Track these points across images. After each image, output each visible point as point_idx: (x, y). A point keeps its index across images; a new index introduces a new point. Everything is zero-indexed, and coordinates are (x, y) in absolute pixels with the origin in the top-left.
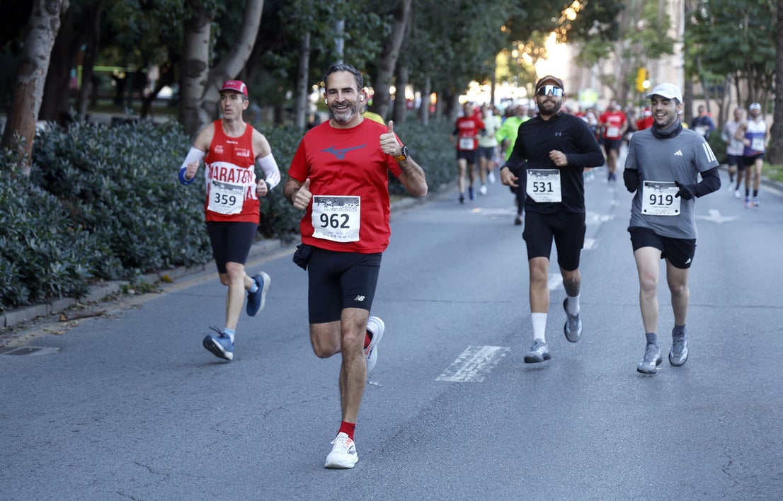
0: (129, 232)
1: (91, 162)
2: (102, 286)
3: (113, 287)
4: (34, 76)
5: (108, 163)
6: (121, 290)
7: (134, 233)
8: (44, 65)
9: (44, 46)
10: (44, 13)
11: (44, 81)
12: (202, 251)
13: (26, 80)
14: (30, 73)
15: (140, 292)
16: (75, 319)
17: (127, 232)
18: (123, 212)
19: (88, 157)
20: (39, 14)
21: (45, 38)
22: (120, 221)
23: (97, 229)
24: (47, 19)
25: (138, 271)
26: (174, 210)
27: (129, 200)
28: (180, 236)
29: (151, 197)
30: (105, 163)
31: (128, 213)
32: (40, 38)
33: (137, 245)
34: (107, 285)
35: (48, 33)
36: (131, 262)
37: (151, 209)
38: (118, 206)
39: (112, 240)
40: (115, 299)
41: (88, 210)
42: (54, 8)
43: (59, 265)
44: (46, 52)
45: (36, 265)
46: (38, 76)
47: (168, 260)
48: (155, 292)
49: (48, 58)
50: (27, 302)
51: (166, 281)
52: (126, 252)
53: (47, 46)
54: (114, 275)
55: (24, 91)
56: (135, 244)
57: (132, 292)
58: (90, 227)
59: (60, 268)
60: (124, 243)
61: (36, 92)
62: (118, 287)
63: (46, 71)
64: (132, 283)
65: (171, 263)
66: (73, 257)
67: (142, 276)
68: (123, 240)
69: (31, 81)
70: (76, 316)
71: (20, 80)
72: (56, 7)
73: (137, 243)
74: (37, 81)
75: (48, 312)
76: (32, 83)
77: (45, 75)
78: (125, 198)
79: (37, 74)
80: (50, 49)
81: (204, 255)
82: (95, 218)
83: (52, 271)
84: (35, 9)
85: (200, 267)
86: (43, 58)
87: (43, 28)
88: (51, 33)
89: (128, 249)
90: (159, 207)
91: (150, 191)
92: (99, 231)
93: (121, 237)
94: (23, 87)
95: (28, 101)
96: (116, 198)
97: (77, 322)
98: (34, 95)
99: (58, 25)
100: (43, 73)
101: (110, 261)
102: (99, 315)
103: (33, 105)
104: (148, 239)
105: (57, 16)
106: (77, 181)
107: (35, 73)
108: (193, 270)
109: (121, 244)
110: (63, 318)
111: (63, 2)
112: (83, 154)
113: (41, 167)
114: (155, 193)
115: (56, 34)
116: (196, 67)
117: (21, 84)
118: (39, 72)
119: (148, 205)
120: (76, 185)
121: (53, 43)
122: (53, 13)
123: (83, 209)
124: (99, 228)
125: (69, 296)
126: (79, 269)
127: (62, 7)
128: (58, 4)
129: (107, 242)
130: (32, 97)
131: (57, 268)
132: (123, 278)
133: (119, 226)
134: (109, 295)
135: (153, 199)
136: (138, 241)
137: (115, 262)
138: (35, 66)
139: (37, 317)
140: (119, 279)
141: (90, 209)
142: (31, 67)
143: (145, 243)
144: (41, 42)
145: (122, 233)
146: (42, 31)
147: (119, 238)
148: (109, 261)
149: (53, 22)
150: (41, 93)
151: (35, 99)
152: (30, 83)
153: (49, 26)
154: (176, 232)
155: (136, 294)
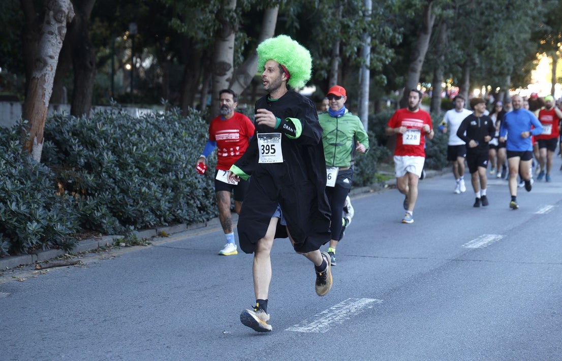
0: (125, 196)
1: (98, 140)
2: (96, 240)
3: (107, 240)
4: (44, 71)
5: (114, 142)
6: (114, 243)
7: (129, 197)
8: (54, 63)
9: (53, 48)
10: (53, 22)
11: (54, 76)
12: (202, 212)
13: (38, 75)
14: (42, 69)
15: (129, 245)
16: (50, 267)
17: (124, 197)
18: (123, 181)
19: (96, 136)
20: (49, 23)
21: (54, 41)
22: (118, 187)
23: (98, 195)
24: (55, 27)
25: (132, 228)
26: (170, 179)
27: (130, 171)
28: (174, 200)
29: (150, 168)
30: (112, 141)
31: (127, 181)
32: (49, 41)
33: (131, 207)
34: (101, 239)
35: (56, 38)
36: (126, 221)
37: (150, 179)
38: (118, 176)
39: (111, 203)
40: (104, 250)
41: (90, 178)
42: (60, 18)
43: (36, 224)
44: (55, 53)
45: (16, 223)
46: (48, 72)
47: (162, 219)
48: (142, 245)
49: (57, 58)
50: (7, 254)
51: (162, 235)
52: (122, 212)
53: (55, 48)
54: (111, 231)
55: (37, 83)
56: (129, 206)
57: (124, 244)
58: (94, 192)
59: (36, 226)
60: (121, 205)
61: (46, 84)
62: (112, 241)
63: (55, 68)
64: (126, 237)
65: (165, 221)
66: (55, 217)
67: (136, 232)
68: (120, 202)
69: (42, 75)
70: (51, 265)
71: (34, 76)
72: (62, 16)
73: (131, 205)
74: (47, 76)
75: (34, 261)
76: (43, 77)
77: (54, 71)
78: (127, 169)
79: (47, 70)
80: (59, 51)
81: (203, 215)
82: (95, 186)
83: (29, 229)
84: (46, 19)
85: (201, 225)
86: (51, 57)
87: (52, 33)
88: (58, 38)
89: (123, 210)
90: (158, 176)
91: (148, 164)
92: (100, 196)
93: (118, 200)
94: (36, 81)
95: (40, 92)
96: (118, 169)
97: (48, 270)
98: (45, 87)
99: (64, 31)
100: (52, 69)
101: (107, 219)
102: (72, 264)
103: (44, 95)
104: (141, 202)
105: (64, 24)
106: (80, 156)
107: (45, 69)
108: (194, 226)
109: (118, 206)
110: (38, 267)
111: (68, 13)
112: (92, 134)
113: (55, 144)
114: (153, 165)
115: (63, 39)
116: (224, 67)
117: (34, 78)
118: (49, 69)
119: (147, 175)
120: (80, 159)
121: (61, 46)
122: (60, 22)
123: (87, 178)
124: (101, 192)
125: (58, 248)
126: (59, 227)
127: (68, 17)
128: (63, 15)
129: (106, 204)
130: (44, 89)
131: (33, 226)
132: (120, 233)
133: (118, 192)
134: (100, 247)
135: (151, 170)
136: (132, 204)
137: (111, 220)
138: (45, 64)
139: (21, 265)
140: (116, 234)
141: (92, 178)
142: (42, 64)
143: (139, 206)
144: (50, 45)
145: (119, 197)
146: (51, 36)
147: (117, 201)
148: (105, 219)
149: (60, 29)
150: (51, 85)
151: (45, 90)
152: (41, 77)
153: (56, 32)
154: (172, 197)
155: (126, 246)
